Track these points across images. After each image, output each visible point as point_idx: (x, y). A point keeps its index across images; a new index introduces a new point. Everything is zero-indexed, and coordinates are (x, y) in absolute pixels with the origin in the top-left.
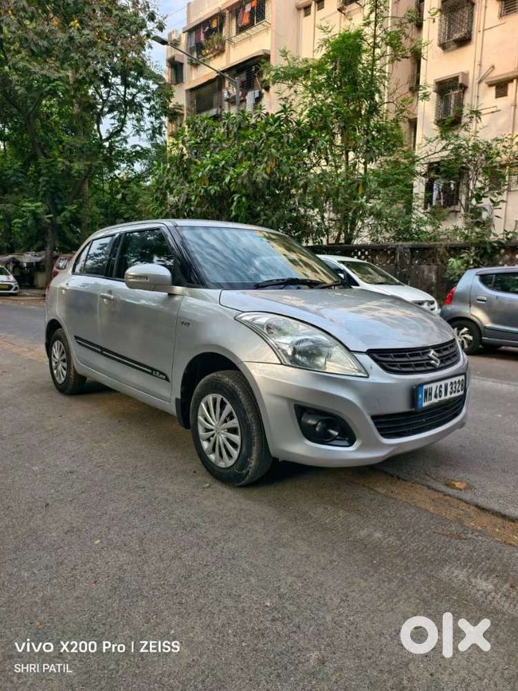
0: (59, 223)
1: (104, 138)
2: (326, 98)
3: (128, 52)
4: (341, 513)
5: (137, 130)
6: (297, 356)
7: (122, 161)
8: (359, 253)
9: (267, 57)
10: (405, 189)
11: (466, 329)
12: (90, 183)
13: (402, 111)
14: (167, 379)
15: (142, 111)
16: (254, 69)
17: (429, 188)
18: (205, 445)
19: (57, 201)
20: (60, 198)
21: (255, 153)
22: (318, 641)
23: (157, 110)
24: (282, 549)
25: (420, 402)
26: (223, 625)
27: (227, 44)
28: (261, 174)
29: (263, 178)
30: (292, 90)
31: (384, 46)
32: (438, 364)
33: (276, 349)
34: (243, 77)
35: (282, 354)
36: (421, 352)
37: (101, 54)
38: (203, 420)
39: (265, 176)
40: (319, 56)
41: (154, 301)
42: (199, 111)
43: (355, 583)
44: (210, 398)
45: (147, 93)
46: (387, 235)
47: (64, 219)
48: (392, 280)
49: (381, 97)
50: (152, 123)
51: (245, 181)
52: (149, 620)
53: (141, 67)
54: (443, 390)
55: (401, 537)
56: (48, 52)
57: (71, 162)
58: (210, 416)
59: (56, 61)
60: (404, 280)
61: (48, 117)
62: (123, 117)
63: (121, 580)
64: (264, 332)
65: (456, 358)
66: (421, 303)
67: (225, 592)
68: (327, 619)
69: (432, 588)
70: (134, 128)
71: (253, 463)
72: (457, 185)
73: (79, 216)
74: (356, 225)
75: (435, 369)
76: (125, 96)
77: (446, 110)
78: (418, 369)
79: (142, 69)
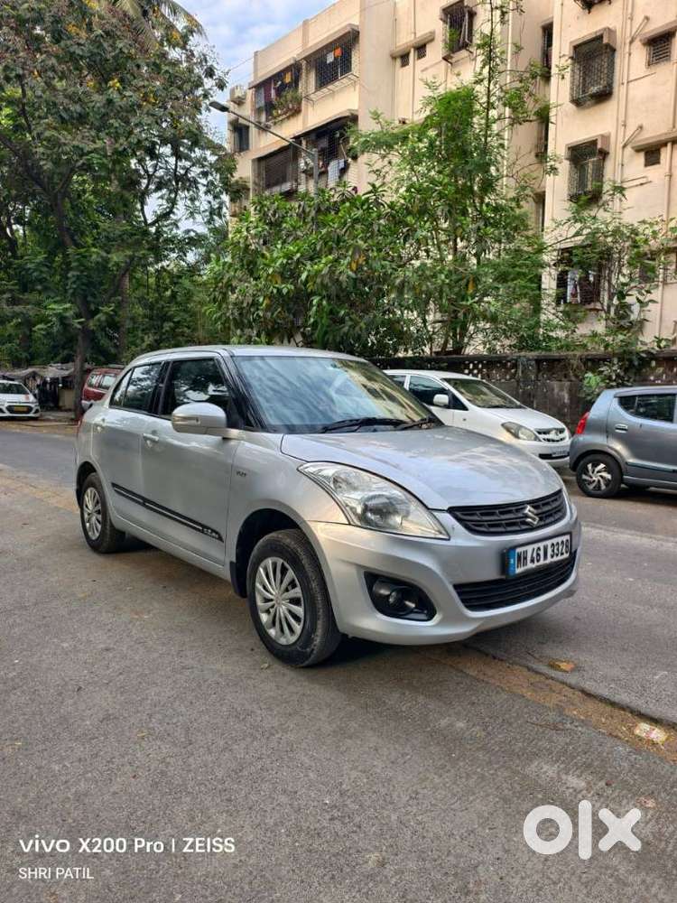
0: (92, 328)
1: (149, 222)
2: (428, 171)
3: (180, 117)
4: (421, 699)
5: (191, 213)
6: (369, 515)
7: (173, 250)
8: (471, 366)
9: (354, 119)
10: (529, 284)
11: (602, 466)
12: (132, 277)
13: (524, 188)
14: (220, 538)
15: (197, 188)
16: (338, 135)
17: (562, 282)
18: (264, 618)
19: (89, 298)
20: (94, 296)
21: (338, 243)
22: (380, 842)
23: (216, 187)
24: (349, 741)
25: (512, 569)
26: (276, 824)
27: (303, 102)
28: (346, 271)
29: (348, 277)
30: (386, 160)
31: (501, 107)
32: (535, 523)
33: (342, 507)
34: (324, 143)
35: (350, 513)
36: (514, 508)
37: (147, 120)
38: (260, 587)
39: (350, 273)
40: (420, 118)
41: (207, 444)
42: (269, 186)
43: (428, 778)
44: (269, 562)
45: (203, 166)
46: (507, 342)
47: (98, 323)
48: (511, 402)
49: (498, 170)
50: (209, 202)
51: (326, 280)
52: (194, 818)
53: (196, 135)
54: (542, 553)
55: (487, 727)
56: (82, 119)
57: (108, 253)
58: (270, 583)
59: (91, 129)
60: (528, 401)
61: (79, 196)
62: (173, 196)
63: (163, 773)
64: (330, 487)
65: (560, 514)
66: (546, 432)
67: (279, 788)
68: (392, 819)
69: (516, 785)
70: (187, 210)
71: (318, 639)
72: (598, 278)
73: (117, 319)
74: (467, 330)
75: (532, 529)
76: (175, 170)
77: (581, 182)
78: (509, 529)
79: (197, 138)
